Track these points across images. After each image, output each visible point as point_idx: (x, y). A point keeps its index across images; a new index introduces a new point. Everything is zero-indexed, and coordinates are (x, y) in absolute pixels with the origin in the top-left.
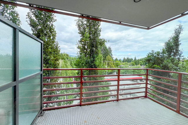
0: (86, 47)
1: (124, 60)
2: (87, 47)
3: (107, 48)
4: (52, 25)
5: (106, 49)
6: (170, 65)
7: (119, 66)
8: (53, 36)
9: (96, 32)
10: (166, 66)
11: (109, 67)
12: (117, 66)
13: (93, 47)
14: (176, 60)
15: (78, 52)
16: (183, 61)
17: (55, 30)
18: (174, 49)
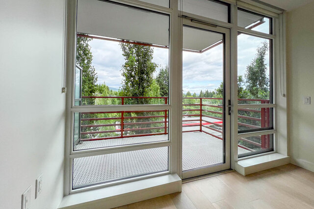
0: (133, 73)
1: (201, 94)
2: (135, 74)
4: (87, 45)
8: (87, 58)
9: (146, 53)
13: (143, 73)
15: (123, 81)
17: (90, 52)
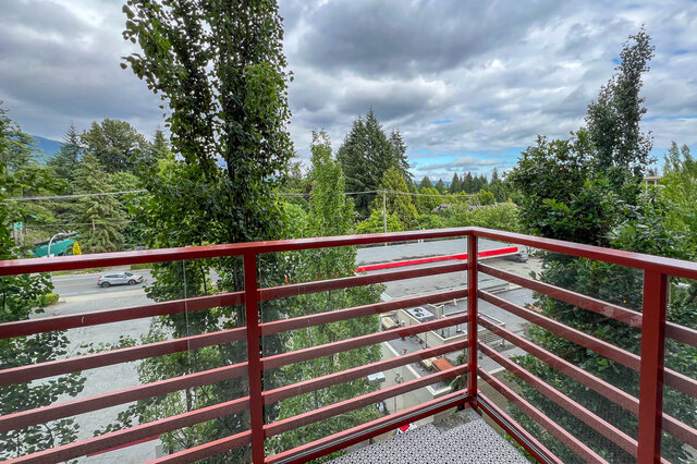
1: (454, 183)
3: (384, 137)
5: (383, 144)
6: (609, 198)
7: (435, 210)
10: (593, 205)
11: (395, 212)
12: (430, 207)
14: (629, 176)
16: (651, 182)
18: (620, 134)
